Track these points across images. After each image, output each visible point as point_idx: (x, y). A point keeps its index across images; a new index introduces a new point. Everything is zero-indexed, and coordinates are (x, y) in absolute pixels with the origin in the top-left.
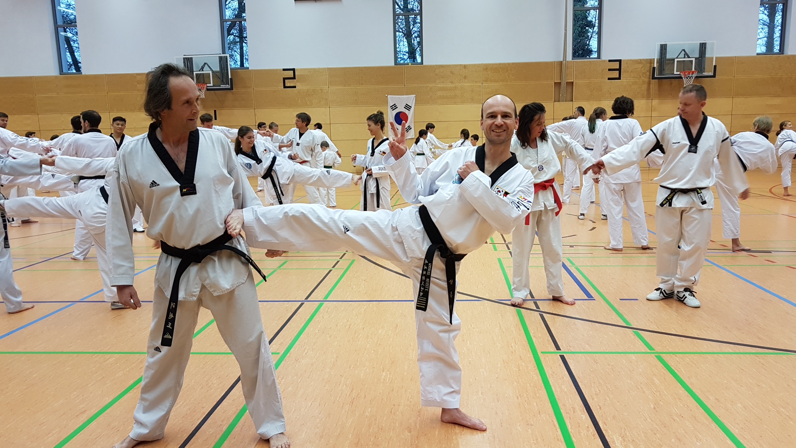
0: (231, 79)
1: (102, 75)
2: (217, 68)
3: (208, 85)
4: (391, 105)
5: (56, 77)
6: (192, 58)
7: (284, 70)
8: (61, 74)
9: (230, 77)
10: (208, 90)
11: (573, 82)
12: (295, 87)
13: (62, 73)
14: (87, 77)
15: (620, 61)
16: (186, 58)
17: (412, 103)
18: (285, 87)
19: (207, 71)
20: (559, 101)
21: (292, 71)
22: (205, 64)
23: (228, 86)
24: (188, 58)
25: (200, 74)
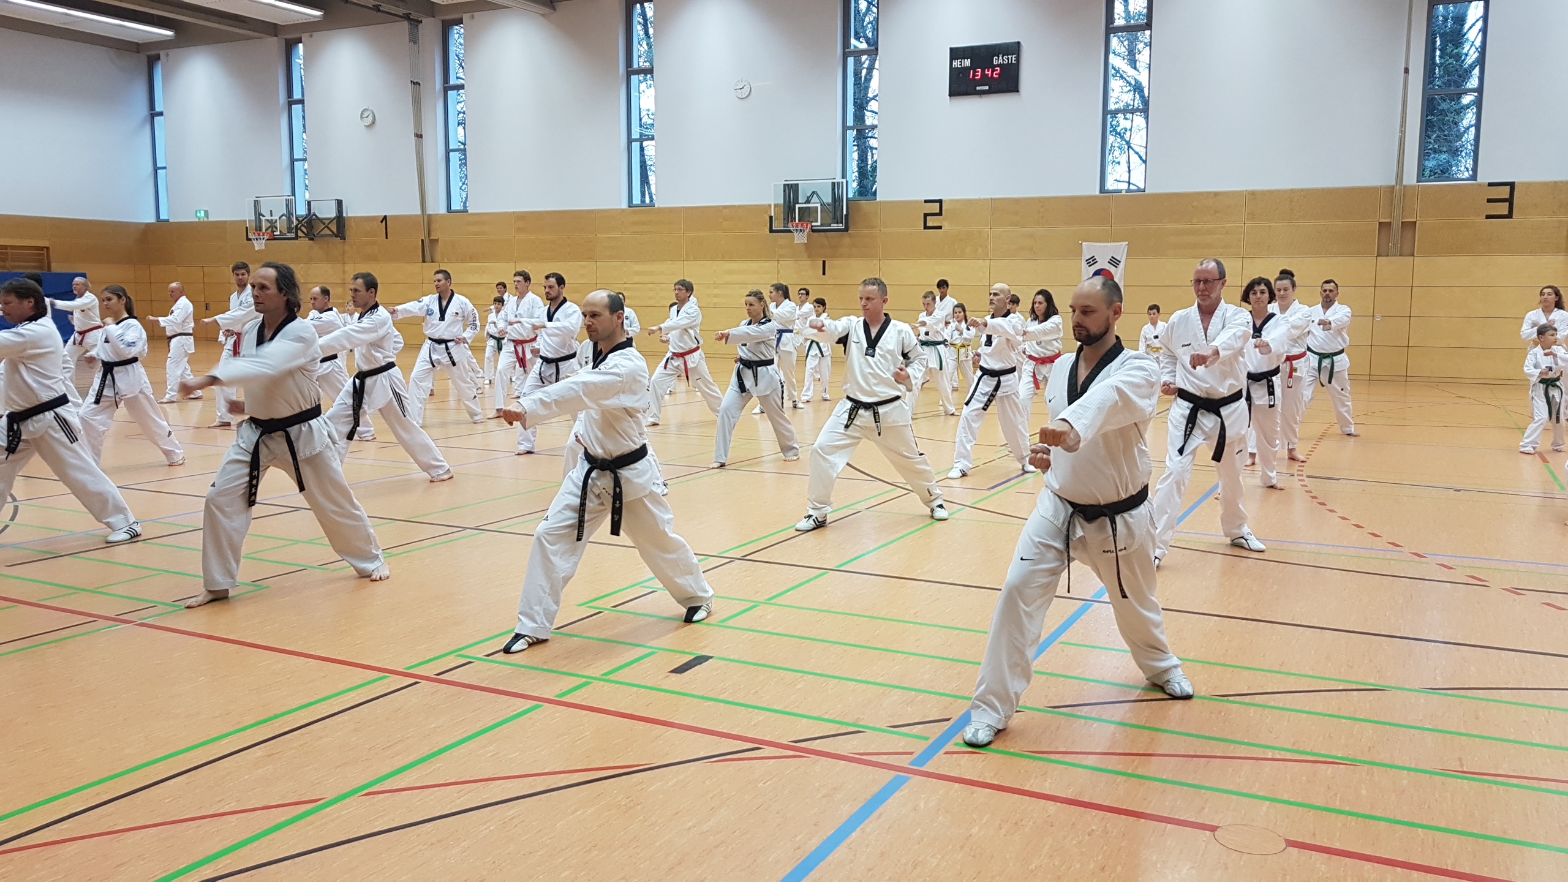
0: (847, 215)
1: (680, 208)
2: (828, 199)
3: (813, 224)
4: (1087, 258)
5: (623, 210)
6: (797, 185)
7: (926, 201)
8: (629, 207)
9: (845, 212)
10: (813, 231)
11: (1415, 222)
12: (940, 228)
13: (631, 205)
14: (661, 210)
15: (1512, 185)
16: (788, 185)
17: (1122, 256)
18: (926, 227)
19: (815, 203)
20: (1388, 256)
21: (938, 204)
22: (814, 193)
23: (841, 226)
24: (791, 185)
25: (807, 208)
